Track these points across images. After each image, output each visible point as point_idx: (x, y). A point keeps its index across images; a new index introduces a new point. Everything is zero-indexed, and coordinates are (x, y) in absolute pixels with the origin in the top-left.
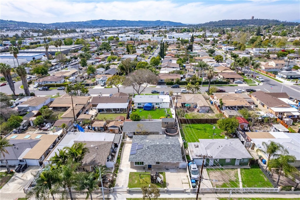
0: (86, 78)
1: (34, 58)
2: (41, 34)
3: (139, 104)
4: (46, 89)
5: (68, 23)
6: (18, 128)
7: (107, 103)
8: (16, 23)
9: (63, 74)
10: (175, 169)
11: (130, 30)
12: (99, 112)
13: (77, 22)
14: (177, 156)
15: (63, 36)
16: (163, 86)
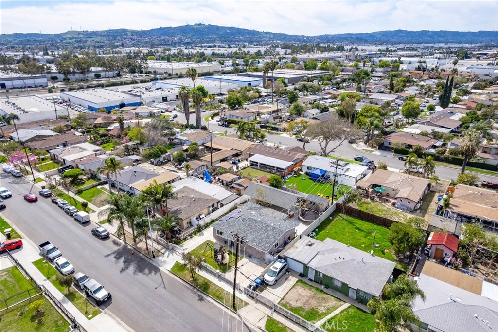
0: (285, 119)
1: (250, 84)
2: (289, 51)
3: (308, 168)
4: (225, 125)
5: (343, 34)
6: (157, 159)
7: (266, 156)
8: (272, 36)
9: (259, 110)
10: (259, 260)
11: (444, 50)
12: (252, 165)
13: (356, 34)
14: (267, 243)
15: (317, 55)
16: (386, 153)
